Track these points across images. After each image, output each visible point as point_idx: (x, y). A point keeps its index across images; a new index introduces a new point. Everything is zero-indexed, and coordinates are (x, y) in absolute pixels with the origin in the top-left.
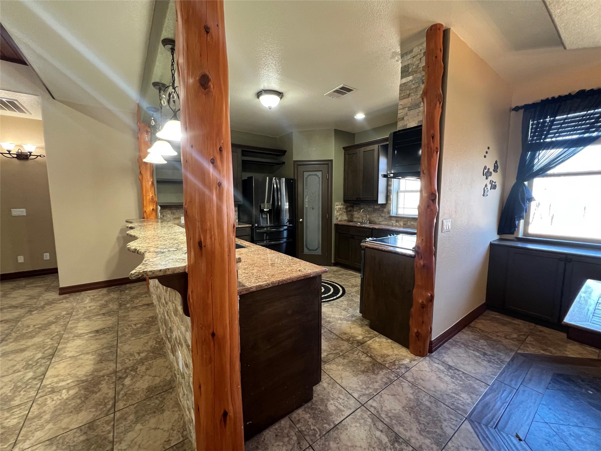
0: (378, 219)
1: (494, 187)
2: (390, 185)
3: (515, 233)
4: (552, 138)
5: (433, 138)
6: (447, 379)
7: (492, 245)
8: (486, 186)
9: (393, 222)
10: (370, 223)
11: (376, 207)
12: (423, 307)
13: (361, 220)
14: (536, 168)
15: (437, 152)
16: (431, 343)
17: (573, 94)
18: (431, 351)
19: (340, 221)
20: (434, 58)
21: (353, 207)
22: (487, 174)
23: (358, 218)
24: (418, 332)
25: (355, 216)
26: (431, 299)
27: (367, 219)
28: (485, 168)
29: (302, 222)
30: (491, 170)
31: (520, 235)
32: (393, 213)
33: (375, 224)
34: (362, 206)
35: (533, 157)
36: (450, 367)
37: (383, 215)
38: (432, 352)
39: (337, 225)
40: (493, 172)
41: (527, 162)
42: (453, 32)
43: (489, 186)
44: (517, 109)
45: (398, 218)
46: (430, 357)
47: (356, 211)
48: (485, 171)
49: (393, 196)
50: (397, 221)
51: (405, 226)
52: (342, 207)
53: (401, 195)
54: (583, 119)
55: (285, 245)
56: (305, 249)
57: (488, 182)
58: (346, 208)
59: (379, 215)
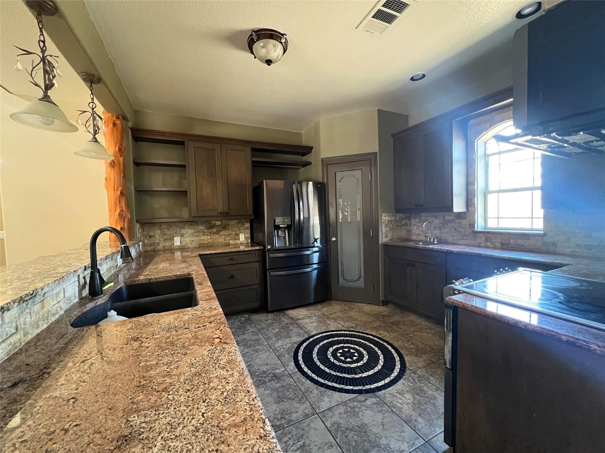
13: (423, 238)
21: (409, 218)
23: (418, 235)
25: (414, 232)
29: (336, 241)
34: (423, 218)
51: (504, 247)
55: (315, 273)
56: (341, 279)
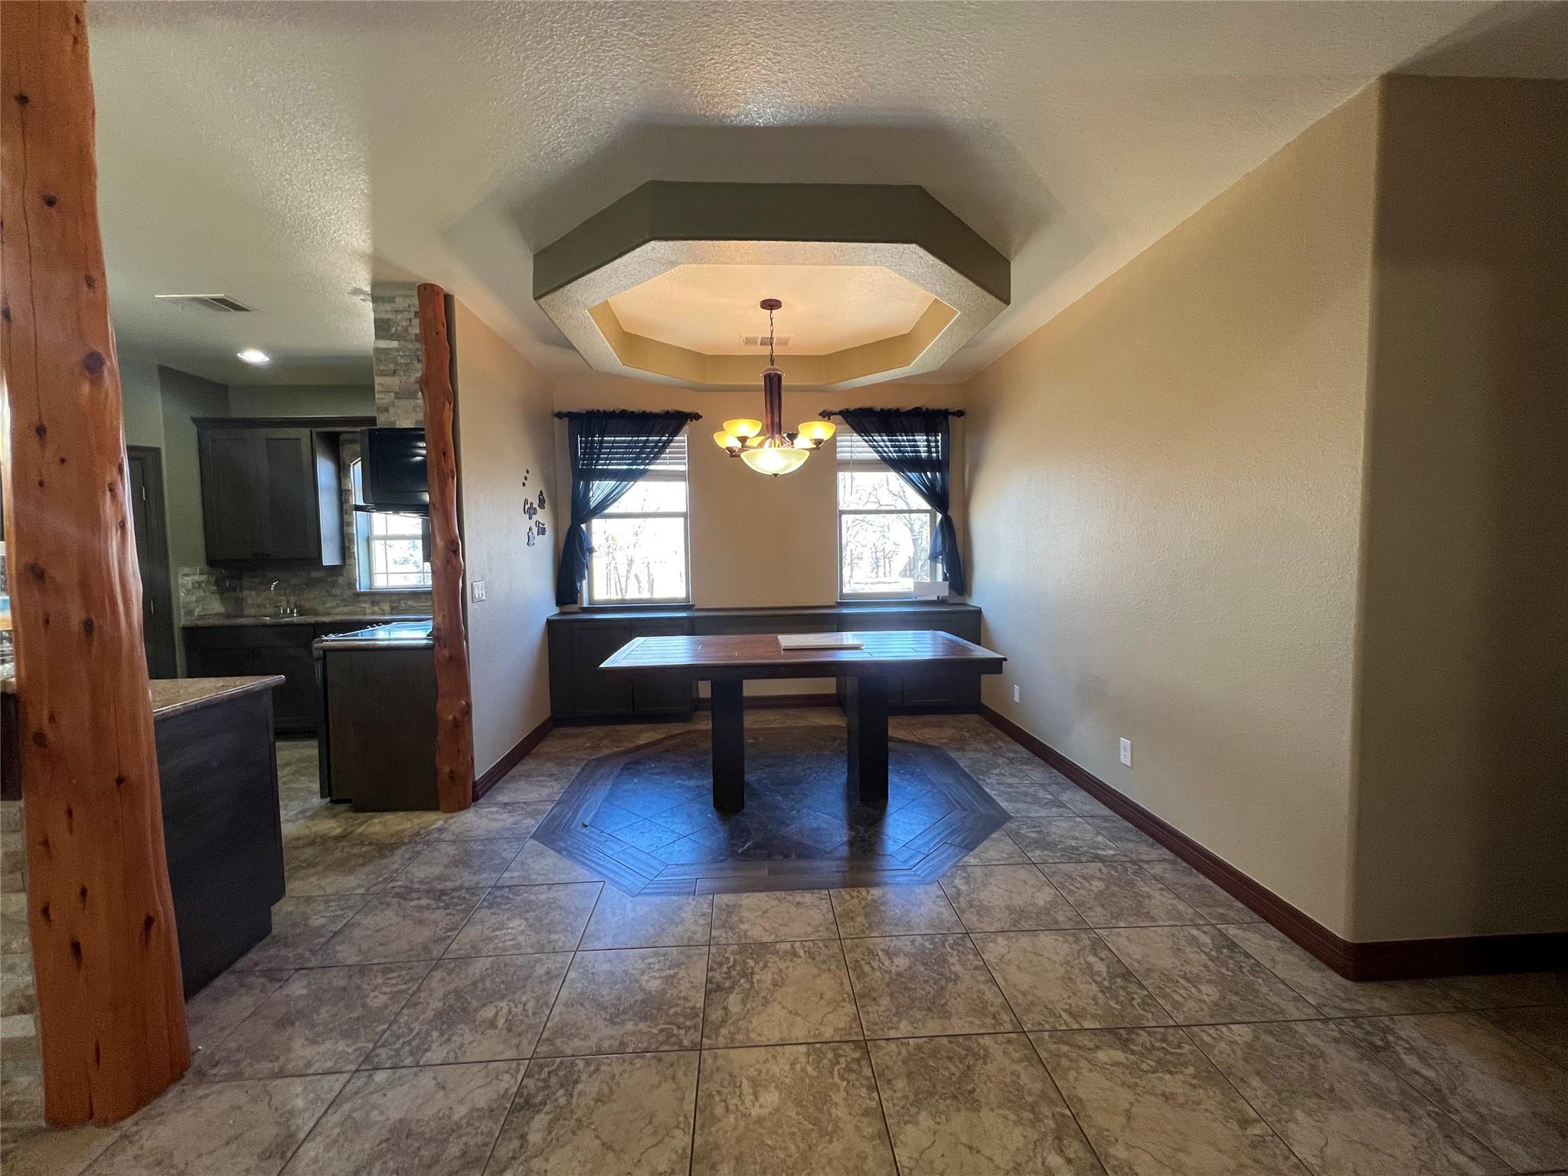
0: (324, 603)
1: (542, 531)
2: (350, 524)
3: (579, 601)
4: (604, 464)
5: (444, 454)
6: (505, 816)
7: (549, 622)
8: (530, 529)
9: (364, 605)
10: (300, 614)
11: (315, 574)
12: (456, 726)
14: (593, 504)
15: (453, 478)
16: (475, 784)
17: (618, 412)
18: (476, 798)
19: (201, 617)
20: (434, 334)
22: (530, 512)
24: (451, 772)
26: (467, 711)
27: (292, 606)
28: (526, 502)
30: (535, 505)
31: (585, 604)
32: (362, 585)
33: (317, 614)
35: (587, 489)
36: (506, 804)
37: (335, 591)
38: (478, 800)
39: (190, 632)
40: (538, 508)
41: (582, 493)
42: (460, 302)
43: (535, 530)
44: (560, 415)
45: (376, 597)
46: (475, 806)
47: (251, 589)
48: (527, 507)
49: (359, 549)
50: (373, 603)
52: (203, 578)
53: (377, 546)
54: (630, 446)
57: (532, 523)
58: (218, 582)
59: (325, 593)
